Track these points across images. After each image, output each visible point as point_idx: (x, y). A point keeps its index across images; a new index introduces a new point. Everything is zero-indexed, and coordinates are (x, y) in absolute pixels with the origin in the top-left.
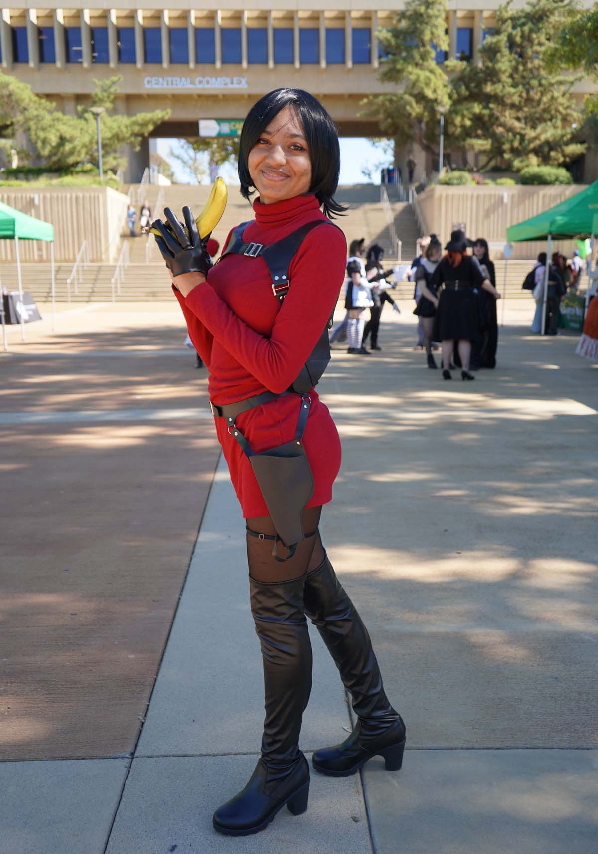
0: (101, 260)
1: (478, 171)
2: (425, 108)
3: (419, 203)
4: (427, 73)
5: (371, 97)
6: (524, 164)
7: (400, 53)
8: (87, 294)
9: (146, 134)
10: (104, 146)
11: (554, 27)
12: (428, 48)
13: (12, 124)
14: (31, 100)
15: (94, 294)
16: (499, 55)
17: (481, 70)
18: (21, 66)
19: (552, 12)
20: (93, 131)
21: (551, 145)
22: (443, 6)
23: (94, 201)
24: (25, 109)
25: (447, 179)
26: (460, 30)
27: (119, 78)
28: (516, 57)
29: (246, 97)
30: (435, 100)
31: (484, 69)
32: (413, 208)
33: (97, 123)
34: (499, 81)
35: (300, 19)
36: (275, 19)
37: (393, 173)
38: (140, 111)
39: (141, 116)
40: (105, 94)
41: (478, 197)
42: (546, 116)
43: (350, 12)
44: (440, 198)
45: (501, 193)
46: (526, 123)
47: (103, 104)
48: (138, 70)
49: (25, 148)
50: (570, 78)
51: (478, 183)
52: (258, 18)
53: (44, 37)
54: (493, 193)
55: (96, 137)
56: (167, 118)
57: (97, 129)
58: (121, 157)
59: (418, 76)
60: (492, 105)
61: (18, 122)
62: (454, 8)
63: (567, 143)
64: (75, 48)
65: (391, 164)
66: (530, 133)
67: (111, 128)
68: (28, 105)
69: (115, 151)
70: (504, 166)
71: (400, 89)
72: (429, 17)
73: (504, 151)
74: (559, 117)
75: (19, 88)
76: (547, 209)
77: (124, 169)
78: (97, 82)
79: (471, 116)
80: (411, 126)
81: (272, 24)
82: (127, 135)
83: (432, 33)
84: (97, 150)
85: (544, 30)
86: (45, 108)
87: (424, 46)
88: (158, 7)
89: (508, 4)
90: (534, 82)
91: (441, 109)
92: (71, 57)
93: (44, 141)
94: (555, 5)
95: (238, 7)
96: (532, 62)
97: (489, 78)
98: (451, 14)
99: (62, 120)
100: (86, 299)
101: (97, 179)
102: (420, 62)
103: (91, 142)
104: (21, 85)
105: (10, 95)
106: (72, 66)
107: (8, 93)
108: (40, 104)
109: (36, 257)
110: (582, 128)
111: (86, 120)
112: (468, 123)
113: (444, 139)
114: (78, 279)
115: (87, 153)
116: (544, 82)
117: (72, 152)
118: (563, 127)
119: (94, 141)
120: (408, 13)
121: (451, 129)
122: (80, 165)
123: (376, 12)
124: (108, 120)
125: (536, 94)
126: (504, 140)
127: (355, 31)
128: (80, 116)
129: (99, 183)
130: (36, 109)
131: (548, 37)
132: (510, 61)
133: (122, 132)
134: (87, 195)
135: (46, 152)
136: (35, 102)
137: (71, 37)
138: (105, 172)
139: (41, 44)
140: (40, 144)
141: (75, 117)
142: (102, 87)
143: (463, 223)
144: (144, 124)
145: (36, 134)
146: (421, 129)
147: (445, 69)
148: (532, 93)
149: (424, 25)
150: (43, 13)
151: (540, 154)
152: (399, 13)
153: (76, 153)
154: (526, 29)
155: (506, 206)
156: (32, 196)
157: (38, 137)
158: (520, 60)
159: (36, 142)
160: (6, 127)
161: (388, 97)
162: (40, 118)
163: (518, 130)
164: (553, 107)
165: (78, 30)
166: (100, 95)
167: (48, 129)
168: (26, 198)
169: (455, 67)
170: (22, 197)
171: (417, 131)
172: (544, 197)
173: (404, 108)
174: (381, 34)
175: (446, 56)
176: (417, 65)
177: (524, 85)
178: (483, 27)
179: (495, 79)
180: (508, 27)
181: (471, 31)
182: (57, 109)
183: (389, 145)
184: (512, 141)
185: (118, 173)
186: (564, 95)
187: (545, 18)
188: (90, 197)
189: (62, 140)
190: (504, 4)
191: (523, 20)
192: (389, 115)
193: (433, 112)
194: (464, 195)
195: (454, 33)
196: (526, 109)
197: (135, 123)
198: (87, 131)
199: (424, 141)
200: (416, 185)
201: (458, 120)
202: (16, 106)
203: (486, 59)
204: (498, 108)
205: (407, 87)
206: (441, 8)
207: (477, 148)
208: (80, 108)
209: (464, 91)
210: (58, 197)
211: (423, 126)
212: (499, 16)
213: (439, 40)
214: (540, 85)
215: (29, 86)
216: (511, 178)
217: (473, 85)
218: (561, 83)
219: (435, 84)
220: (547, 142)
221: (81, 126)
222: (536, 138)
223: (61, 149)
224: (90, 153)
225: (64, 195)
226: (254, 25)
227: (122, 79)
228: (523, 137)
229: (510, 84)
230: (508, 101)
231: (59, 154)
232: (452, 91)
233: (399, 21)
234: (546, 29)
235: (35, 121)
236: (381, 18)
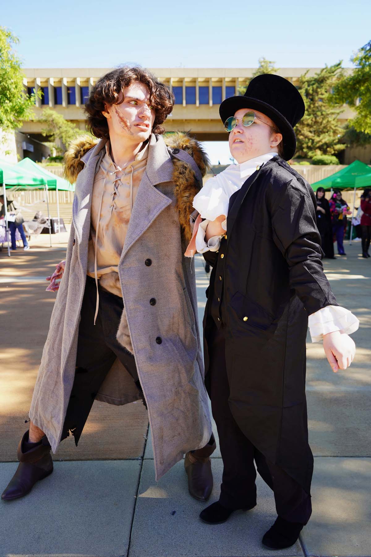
6: (314, 154)
11: (329, 86)
13: (54, 135)
14: (63, 123)
18: (58, 106)
19: (328, 78)
21: (328, 145)
24: (60, 127)
28: (310, 100)
29: (171, 121)
35: (199, 82)
36: (186, 82)
42: (325, 130)
45: (302, 170)
46: (315, 134)
49: (60, 146)
50: (338, 111)
52: (178, 82)
53: (70, 92)
61: (57, 134)
63: (336, 144)
64: (85, 96)
66: (317, 139)
68: (62, 125)
70: (303, 156)
73: (304, 148)
74: (332, 131)
75: (57, 117)
76: (326, 177)
81: (185, 85)
85: (324, 87)
86: (70, 127)
89: (306, 74)
90: (319, 113)
92: (83, 101)
94: (330, 75)
95: (168, 76)
96: (318, 103)
99: (78, 133)
104: (59, 115)
105: (53, 121)
107: (52, 119)
108: (68, 125)
109: (65, 202)
110: (344, 136)
116: (324, 113)
118: (334, 136)
123: (238, 78)
125: (320, 119)
126: (303, 142)
127: (227, 88)
130: (66, 127)
131: (326, 90)
136: (65, 124)
137: (84, 91)
139: (69, 95)
145: (65, 139)
148: (318, 119)
150: (70, 80)
151: (322, 150)
154: (315, 86)
158: (312, 102)
159: (65, 144)
160: (51, 136)
162: (68, 132)
163: (310, 137)
164: (328, 126)
165: (87, 88)
167: (72, 137)
168: (60, 171)
170: (58, 171)
172: (325, 171)
174: (240, 89)
177: (314, 115)
180: (305, 85)
182: (76, 127)
184: (307, 143)
186: (334, 120)
187: (324, 81)
190: (303, 74)
191: (313, 82)
196: (315, 127)
202: (56, 126)
204: (300, 126)
212: (301, 80)
214: (322, 115)
215: (62, 116)
216: (308, 162)
218: (332, 114)
220: (326, 144)
222: (320, 141)
226: (176, 85)
228: (313, 141)
230: (306, 123)
234: (325, 87)
235: (65, 133)
236: (241, 82)
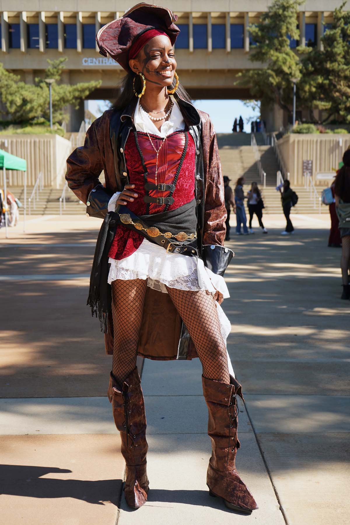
0: (51, 186)
1: (321, 124)
2: (283, 79)
3: (279, 146)
4: (284, 56)
5: (244, 72)
7: (265, 41)
8: (43, 209)
9: (84, 98)
10: (54, 106)
12: (285, 38)
14: (3, 74)
15: (47, 209)
16: (335, 43)
17: (322, 52)
20: (46, 96)
22: (295, 9)
23: (47, 144)
25: (299, 129)
26: (307, 25)
27: (65, 59)
28: (348, 44)
30: (291, 74)
31: (325, 52)
32: (274, 150)
33: (49, 90)
34: (335, 61)
35: (194, 18)
37: (260, 125)
38: (79, 82)
39: (80, 85)
40: (55, 70)
41: (321, 142)
43: (229, 13)
44: (294, 142)
45: (337, 139)
47: (54, 77)
48: (78, 54)
51: (321, 132)
53: (12, 31)
54: (332, 139)
55: (48, 100)
56: (98, 86)
57: (50, 94)
58: (65, 114)
59: (278, 58)
60: (330, 77)
62: (303, 10)
64: (34, 38)
65: (258, 118)
67: (59, 93)
68: (1, 77)
69: (61, 109)
70: (340, 120)
71: (265, 66)
72: (286, 17)
73: (340, 110)
77: (67, 122)
78: (49, 61)
79: (315, 85)
80: (273, 92)
82: (70, 98)
83: (287, 28)
84: (49, 108)
86: (12, 80)
87: (281, 36)
88: (94, 10)
89: (341, 7)
91: (294, 80)
92: (31, 45)
93: (12, 102)
97: (328, 59)
98: (301, 14)
99: (24, 88)
100: (42, 212)
101: (49, 129)
102: (279, 47)
103: (45, 103)
106: (32, 51)
108: (9, 77)
111: (41, 88)
112: (314, 89)
113: (296, 101)
114: (36, 199)
115: (41, 111)
117: (31, 110)
119: (47, 102)
120: (270, 14)
121: (302, 95)
122: (36, 119)
123: (247, 13)
124: (57, 88)
126: (339, 101)
127: (232, 25)
128: (37, 85)
129: (51, 132)
130: (7, 80)
132: (343, 47)
133: (67, 96)
134: (42, 140)
135: (12, 110)
136: (6, 75)
137: (31, 30)
138: (54, 124)
139: (10, 35)
140: (8, 104)
141: (34, 86)
142: (53, 65)
143: (310, 160)
144: (83, 90)
145: (6, 97)
146: (280, 94)
147: (297, 52)
149: (282, 23)
150: (12, 14)
152: (264, 13)
153: (34, 111)
155: (342, 147)
156: (3, 141)
157: (7, 100)
159: (6, 103)
161: (256, 72)
162: (9, 87)
165: (37, 25)
166: (51, 70)
167: (15, 94)
169: (304, 51)
171: (277, 96)
173: (268, 79)
174: (251, 28)
175: (298, 43)
176: (277, 50)
178: (324, 23)
179: (332, 59)
180: (341, 23)
181: (316, 26)
182: (21, 80)
183: (257, 105)
184: (345, 102)
185: (63, 124)
188: (44, 141)
189: (25, 102)
190: (339, 7)
192: (257, 83)
193: (289, 82)
194: (310, 141)
195: (303, 27)
197: (76, 90)
198: (42, 96)
199: (282, 103)
200: (276, 133)
201: (307, 88)
203: (326, 45)
204: (335, 79)
205: (270, 65)
206: (294, 10)
207: (321, 107)
208: (37, 80)
209: (311, 68)
210: (21, 142)
211: (281, 91)
212: (335, 16)
213: (292, 33)
215: (2, 64)
216: (345, 129)
217: (317, 63)
219: (290, 62)
221: (38, 92)
223: (24, 108)
224: (43, 110)
225: (25, 140)
227: (67, 60)
229: (343, 63)
230: (342, 75)
231: (22, 112)
232: (302, 68)
233: (264, 19)
235: (5, 88)
236: (252, 17)
